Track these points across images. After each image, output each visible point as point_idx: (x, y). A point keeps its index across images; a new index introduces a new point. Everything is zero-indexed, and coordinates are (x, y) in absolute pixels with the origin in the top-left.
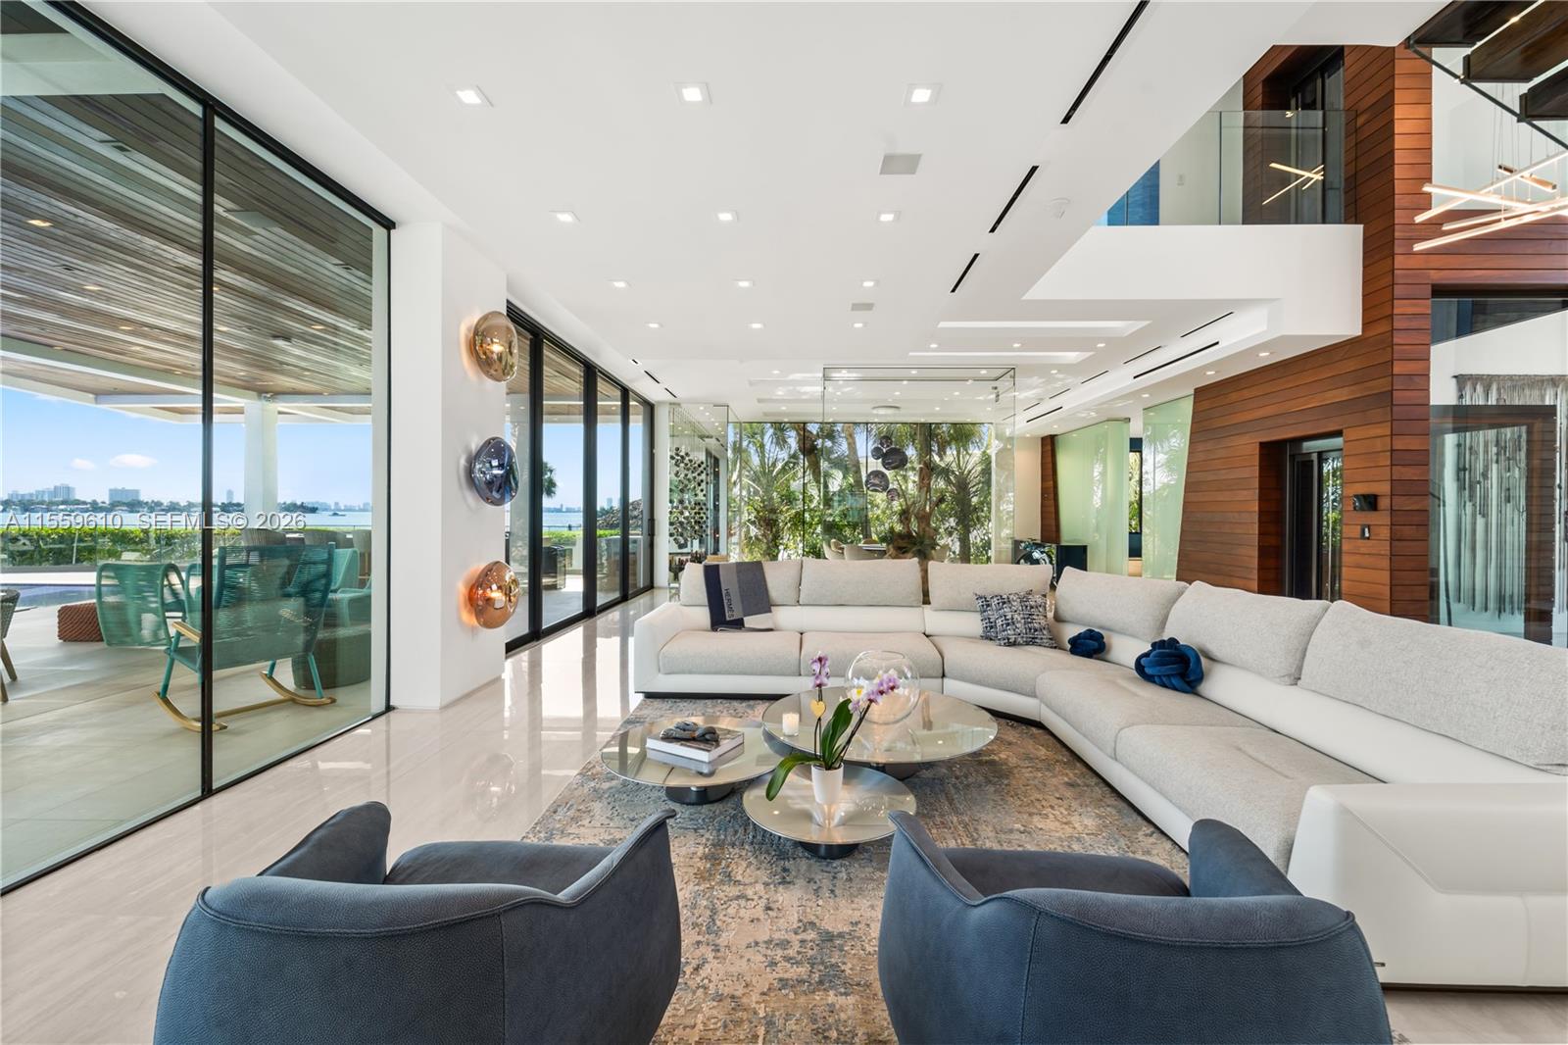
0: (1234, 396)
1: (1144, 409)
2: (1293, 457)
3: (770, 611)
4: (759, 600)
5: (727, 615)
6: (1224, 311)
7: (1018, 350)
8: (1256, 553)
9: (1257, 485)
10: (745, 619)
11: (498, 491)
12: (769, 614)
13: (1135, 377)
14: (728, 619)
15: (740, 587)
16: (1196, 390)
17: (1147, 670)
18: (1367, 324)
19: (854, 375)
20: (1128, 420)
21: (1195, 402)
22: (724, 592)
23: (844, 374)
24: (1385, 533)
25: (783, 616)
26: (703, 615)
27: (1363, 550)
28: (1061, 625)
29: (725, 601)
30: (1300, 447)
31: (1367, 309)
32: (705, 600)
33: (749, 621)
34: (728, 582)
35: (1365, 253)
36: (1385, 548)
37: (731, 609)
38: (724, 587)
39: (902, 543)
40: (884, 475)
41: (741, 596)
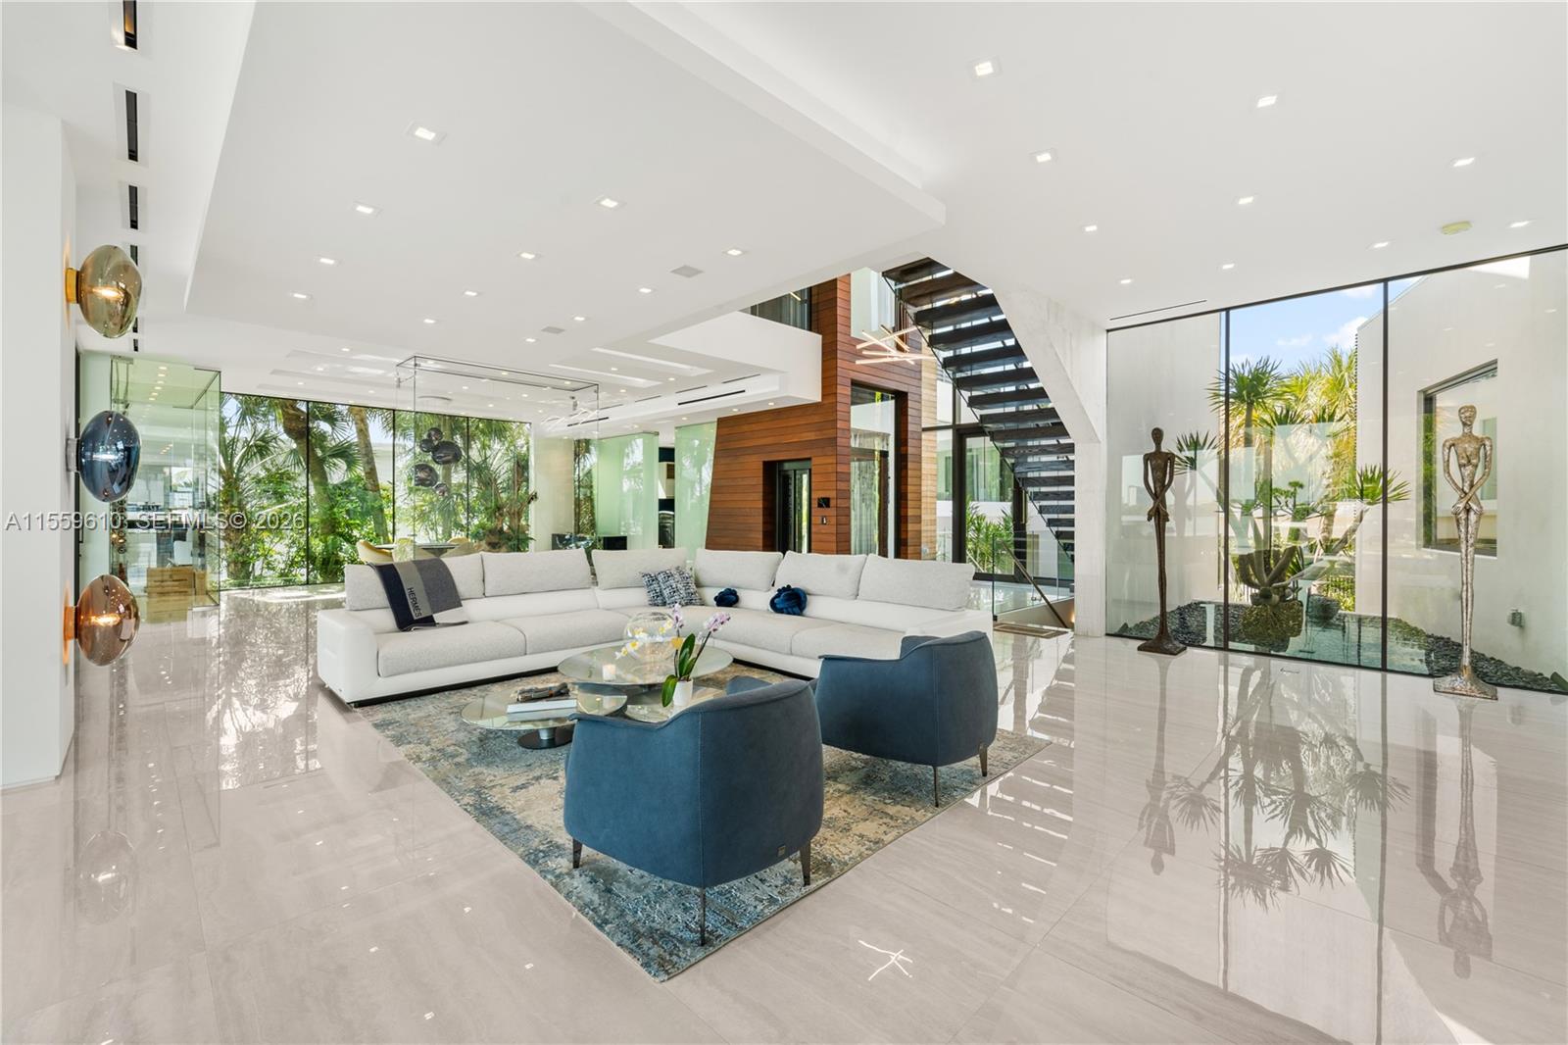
0: (746, 428)
1: (677, 428)
2: (780, 471)
3: (461, 606)
4: (446, 594)
5: (413, 614)
6: (755, 372)
7: (614, 372)
8: (761, 536)
9: (761, 490)
10: (434, 615)
11: (120, 484)
12: (460, 608)
13: (680, 404)
14: (415, 618)
15: (425, 585)
16: (719, 419)
17: (778, 606)
18: (824, 396)
19: (439, 366)
20: (657, 434)
21: (718, 428)
22: (407, 592)
23: (430, 364)
24: (833, 520)
25: (471, 608)
26: (386, 618)
27: (823, 531)
28: (700, 590)
29: (410, 601)
30: (783, 466)
31: (824, 387)
32: (386, 603)
33: (438, 617)
34: (411, 582)
35: (823, 353)
36: (833, 530)
37: (417, 608)
38: (406, 586)
39: (494, 539)
40: (432, 470)
41: (428, 594)
